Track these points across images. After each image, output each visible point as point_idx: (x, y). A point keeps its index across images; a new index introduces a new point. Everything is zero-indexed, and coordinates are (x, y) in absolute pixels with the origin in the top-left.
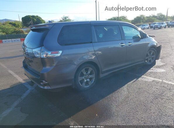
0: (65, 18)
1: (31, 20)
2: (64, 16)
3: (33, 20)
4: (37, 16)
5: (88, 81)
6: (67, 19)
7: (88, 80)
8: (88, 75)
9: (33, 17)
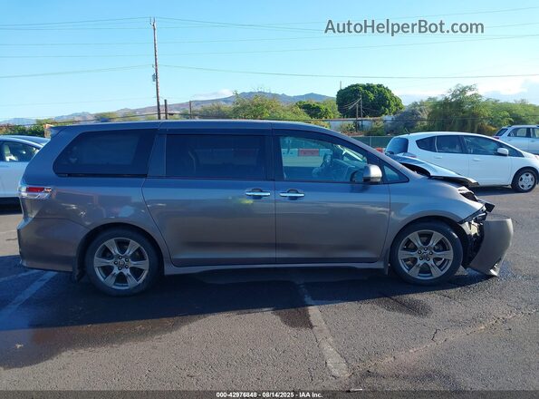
0: (463, 91)
1: (357, 98)
2: (458, 85)
3: (365, 97)
4: (380, 86)
5: (125, 273)
6: (469, 93)
7: (127, 272)
8: (126, 257)
9: (369, 87)
